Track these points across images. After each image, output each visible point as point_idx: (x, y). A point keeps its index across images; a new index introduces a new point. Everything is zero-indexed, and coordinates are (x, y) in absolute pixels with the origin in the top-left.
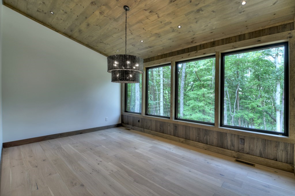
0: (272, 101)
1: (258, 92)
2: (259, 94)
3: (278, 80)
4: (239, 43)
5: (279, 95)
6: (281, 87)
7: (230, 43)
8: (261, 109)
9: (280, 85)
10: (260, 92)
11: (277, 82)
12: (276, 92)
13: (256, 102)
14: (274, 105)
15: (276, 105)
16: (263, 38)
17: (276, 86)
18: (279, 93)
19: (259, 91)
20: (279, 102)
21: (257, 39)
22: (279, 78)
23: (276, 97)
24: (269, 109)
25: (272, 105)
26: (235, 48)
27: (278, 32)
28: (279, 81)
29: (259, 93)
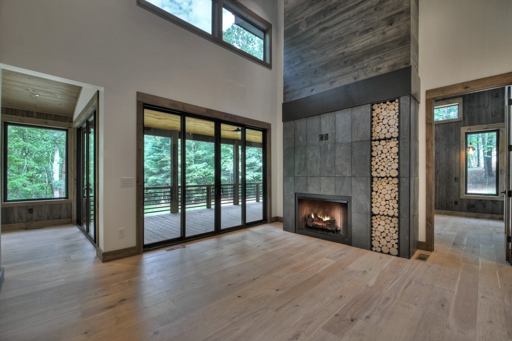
0: (47, 176)
1: (23, 161)
2: (26, 164)
3: (56, 144)
4: (26, 118)
5: (59, 165)
6: (61, 155)
7: (16, 115)
8: (29, 190)
9: (60, 151)
10: (28, 161)
11: (54, 146)
12: (53, 162)
13: (19, 177)
14: (49, 182)
15: (53, 182)
16: (49, 121)
17: (54, 153)
18: (58, 163)
19: (26, 160)
20: (58, 176)
21: (45, 120)
22: (58, 142)
23: (54, 170)
24: (41, 190)
25: (46, 182)
26: (23, 122)
27: (62, 121)
28: (58, 146)
29: (26, 162)
